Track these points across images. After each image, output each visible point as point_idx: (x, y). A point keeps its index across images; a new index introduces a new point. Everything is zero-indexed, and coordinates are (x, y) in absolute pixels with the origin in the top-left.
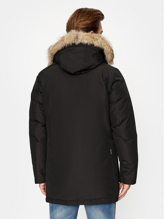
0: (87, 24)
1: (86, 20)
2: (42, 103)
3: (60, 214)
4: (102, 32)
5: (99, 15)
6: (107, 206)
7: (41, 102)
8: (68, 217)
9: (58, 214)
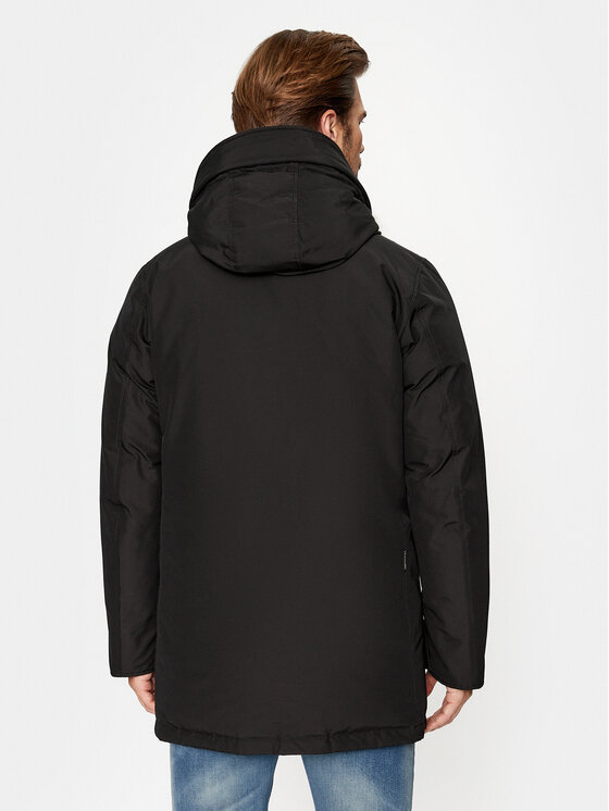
0: (315, 87)
1: (309, 73)
2: (153, 382)
3: (216, 789)
4: (365, 115)
5: (351, 52)
6: (387, 756)
7: (148, 381)
8: (246, 800)
9: (208, 789)
